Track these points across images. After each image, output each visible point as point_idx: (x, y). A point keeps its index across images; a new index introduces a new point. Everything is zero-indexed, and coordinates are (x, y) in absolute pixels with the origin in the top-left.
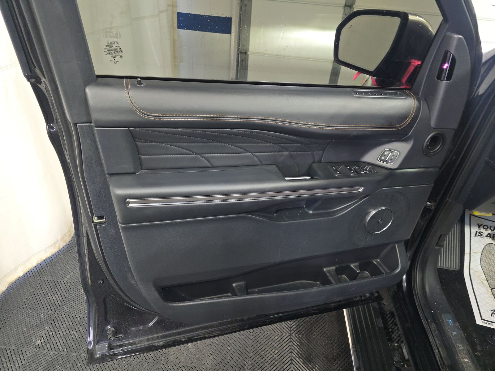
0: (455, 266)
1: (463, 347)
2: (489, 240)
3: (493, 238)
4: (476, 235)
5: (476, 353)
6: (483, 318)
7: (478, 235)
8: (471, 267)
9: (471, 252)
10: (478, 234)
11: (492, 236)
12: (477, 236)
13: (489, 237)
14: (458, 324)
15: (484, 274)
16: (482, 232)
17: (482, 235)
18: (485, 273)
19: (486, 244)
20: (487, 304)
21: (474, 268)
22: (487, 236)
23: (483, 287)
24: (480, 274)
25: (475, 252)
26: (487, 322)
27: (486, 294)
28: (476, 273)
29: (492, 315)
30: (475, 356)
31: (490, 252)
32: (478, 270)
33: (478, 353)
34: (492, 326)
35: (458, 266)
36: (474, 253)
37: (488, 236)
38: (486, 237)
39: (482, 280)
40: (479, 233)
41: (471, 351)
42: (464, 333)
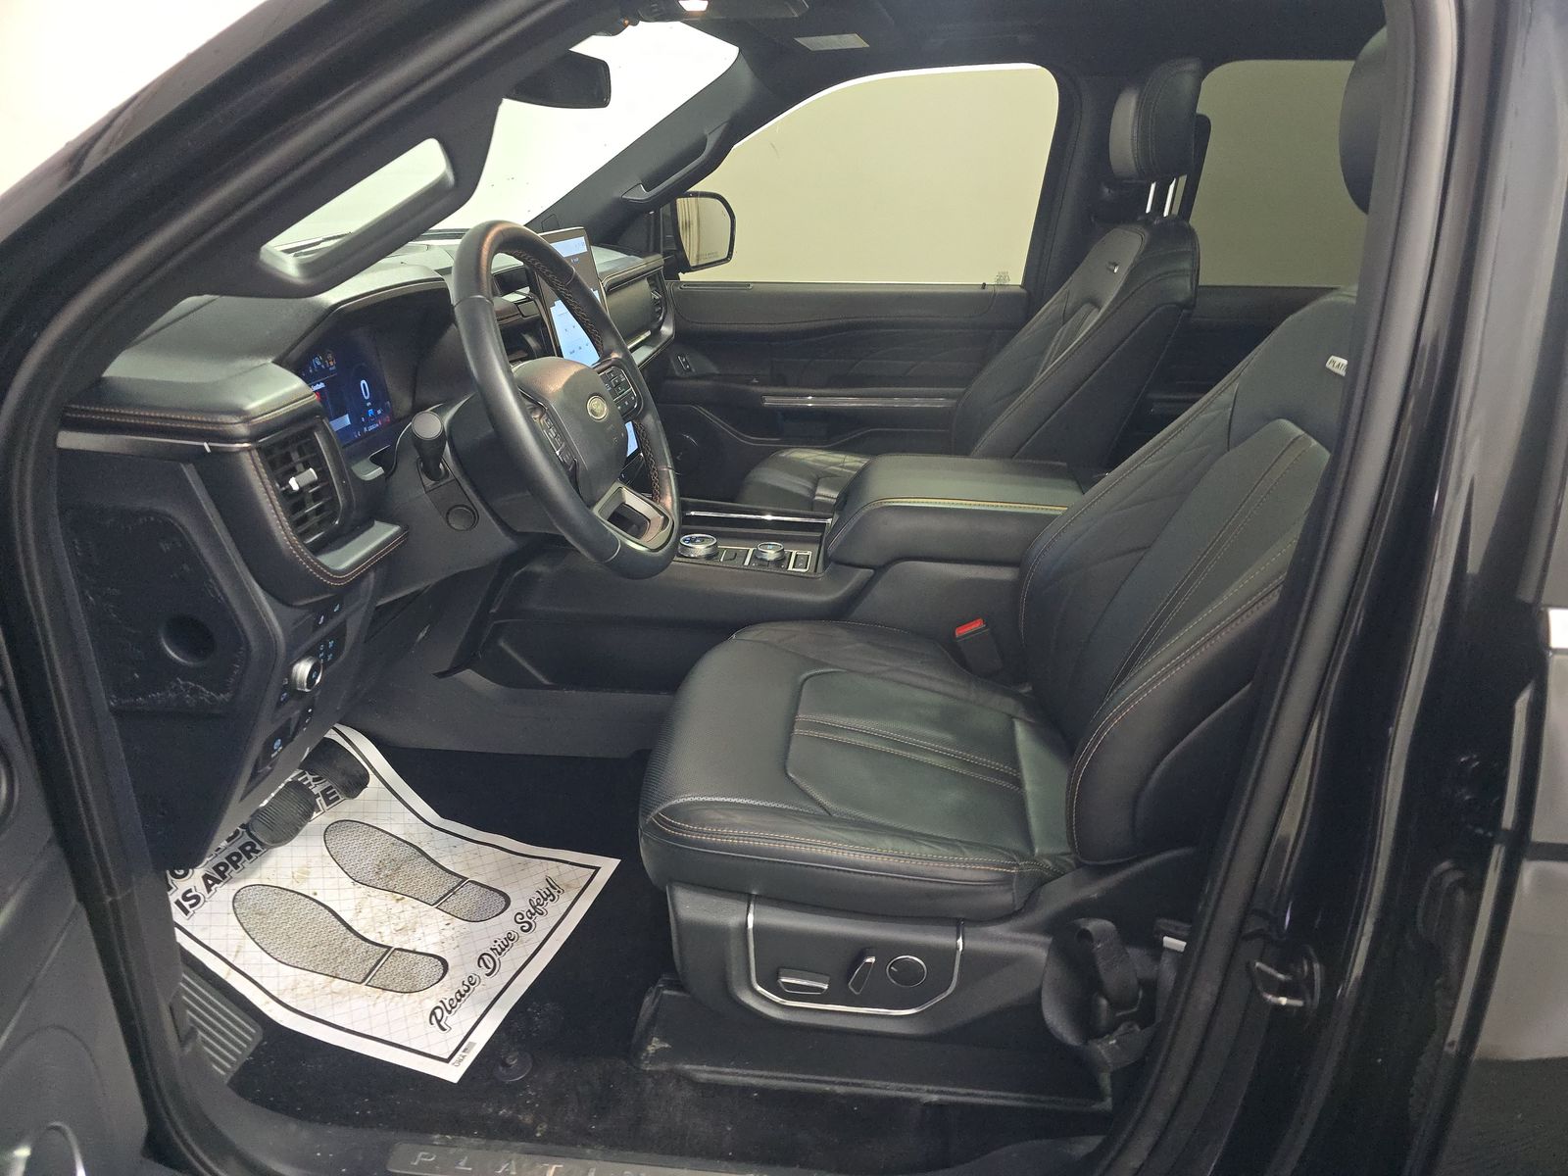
0: (250, 1035)
1: (510, 1160)
2: (224, 892)
3: (224, 877)
4: (186, 912)
5: (538, 1135)
6: (446, 1057)
7: (192, 906)
8: (274, 993)
9: (230, 960)
10: (186, 904)
11: (217, 876)
12: (191, 910)
13: (216, 885)
14: (437, 1136)
15: (312, 971)
16: (190, 891)
17: (197, 898)
18: (311, 968)
19: (231, 908)
20: (406, 1020)
21: (282, 987)
22: (209, 888)
23: (350, 999)
24: (308, 983)
25: (235, 949)
26: (460, 1052)
27: (374, 1005)
28: (299, 991)
29: (444, 1029)
30: (542, 1141)
31: (260, 915)
32: (291, 979)
33: (539, 1128)
34: (475, 1048)
35: (253, 1027)
36: (236, 956)
37: (213, 885)
38: (209, 891)
39: (328, 990)
40: (185, 898)
41: (527, 1145)
42: (469, 1134)
